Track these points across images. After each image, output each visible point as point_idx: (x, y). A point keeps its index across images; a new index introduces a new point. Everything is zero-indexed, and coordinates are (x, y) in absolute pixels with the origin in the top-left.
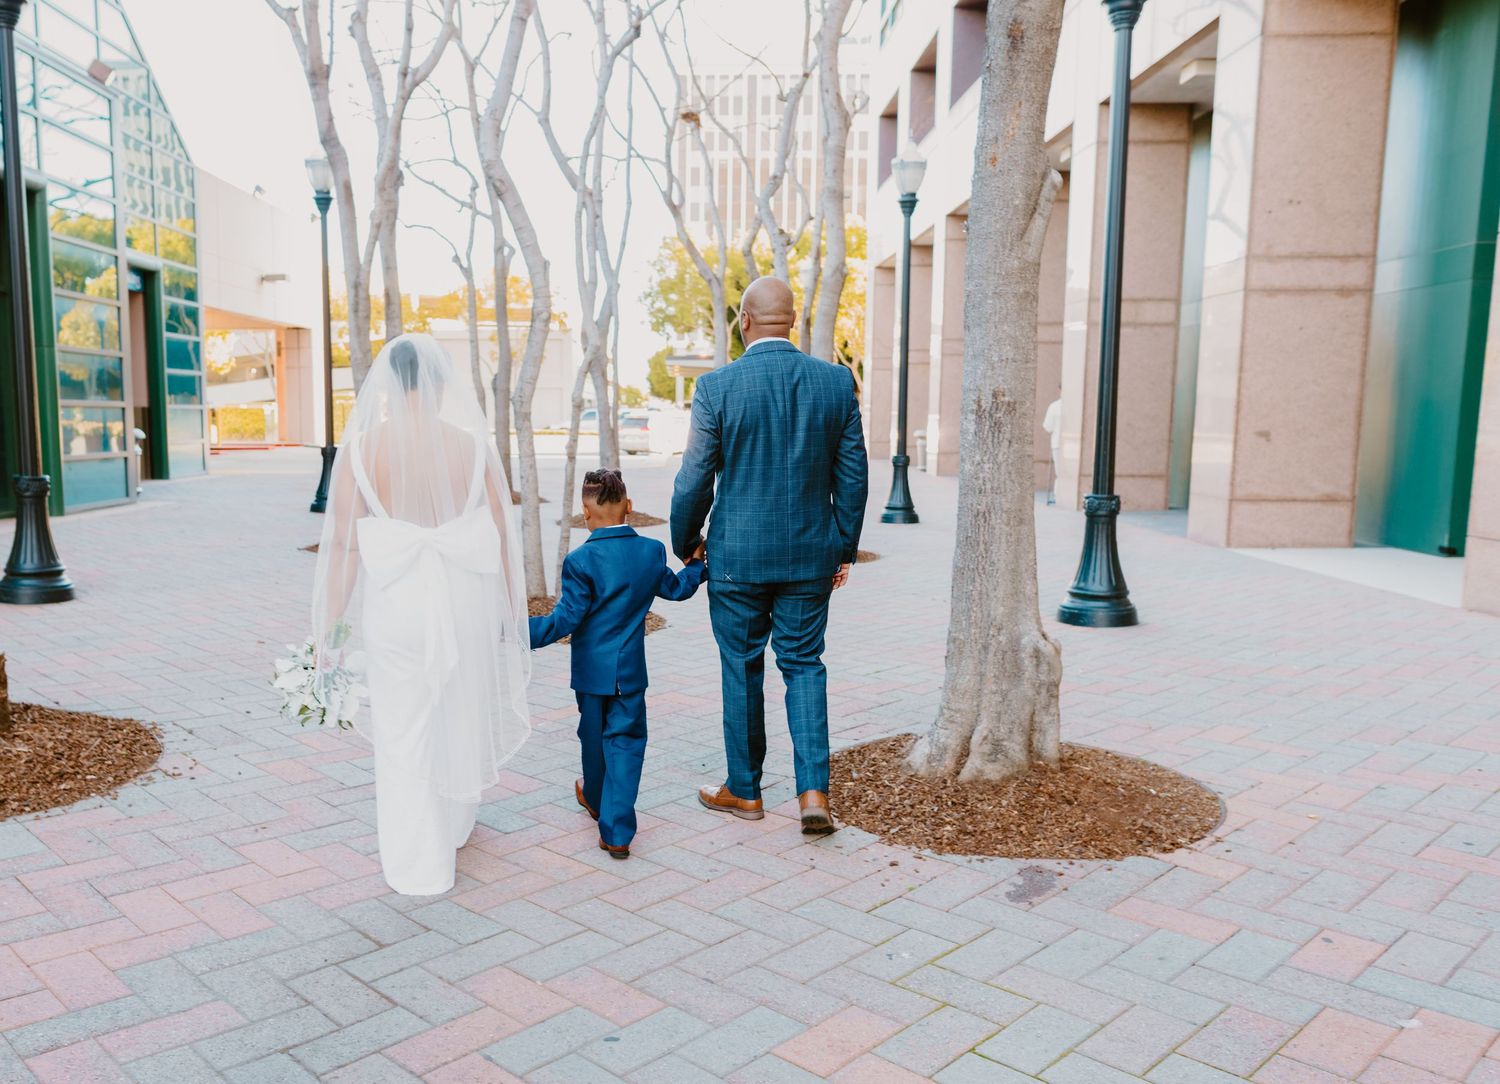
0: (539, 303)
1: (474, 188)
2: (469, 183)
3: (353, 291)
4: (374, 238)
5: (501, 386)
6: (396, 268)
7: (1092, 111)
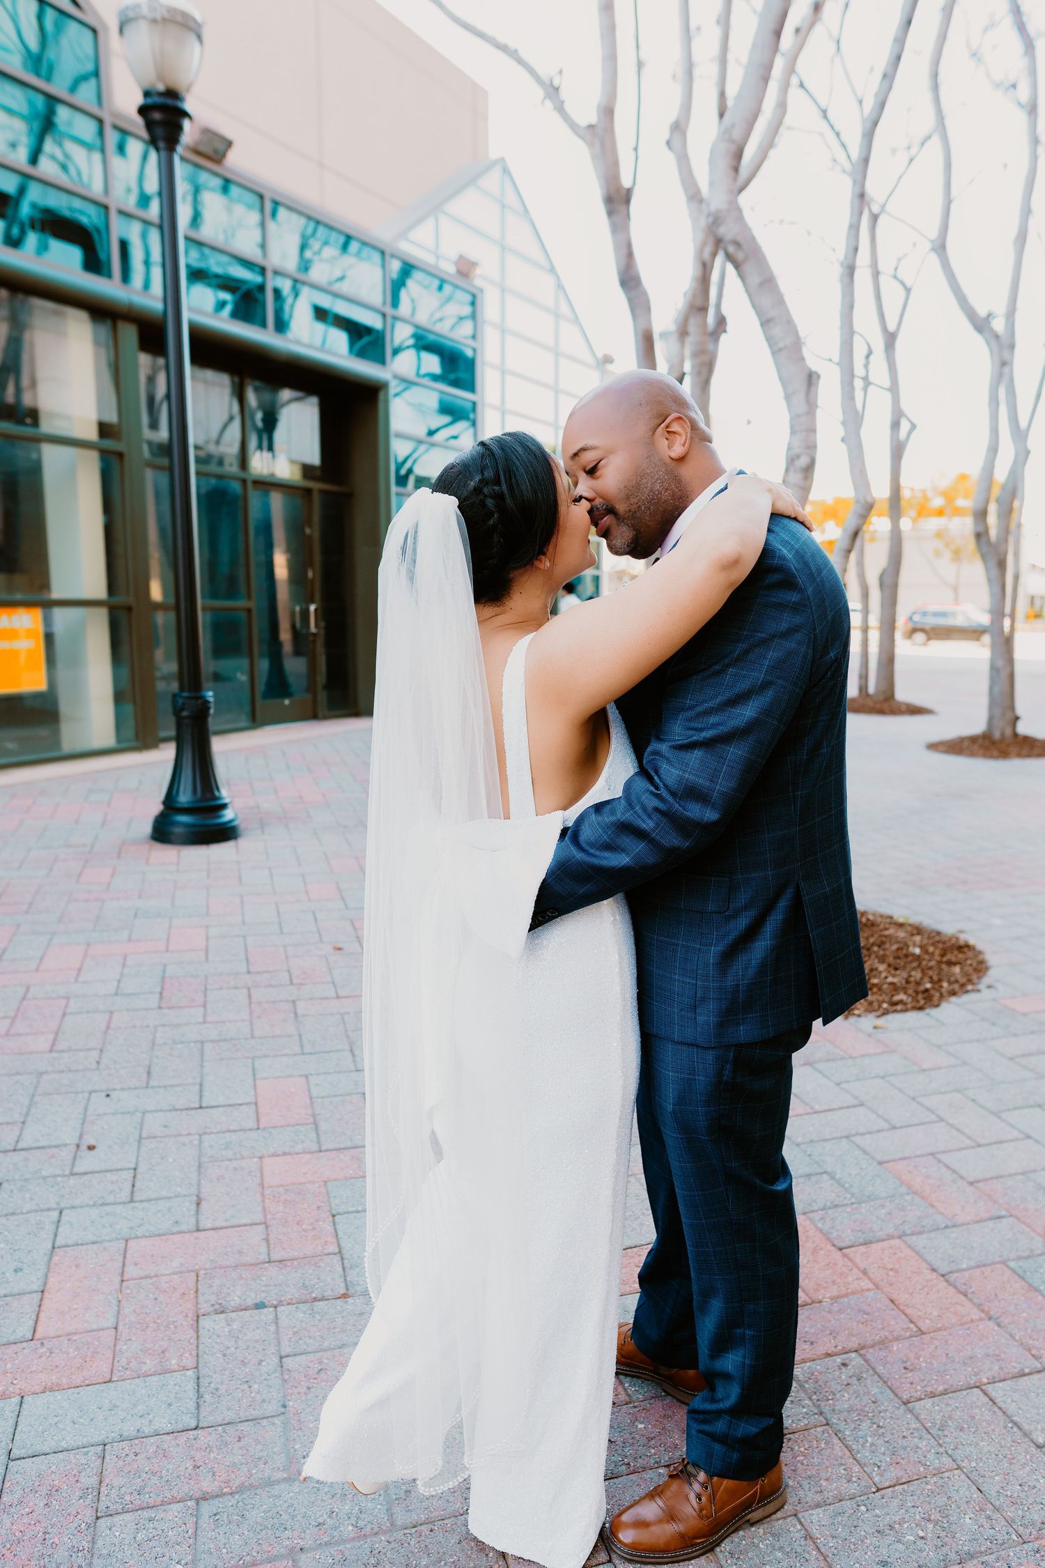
0: (796, 441)
1: (870, 353)
5: (886, 581)
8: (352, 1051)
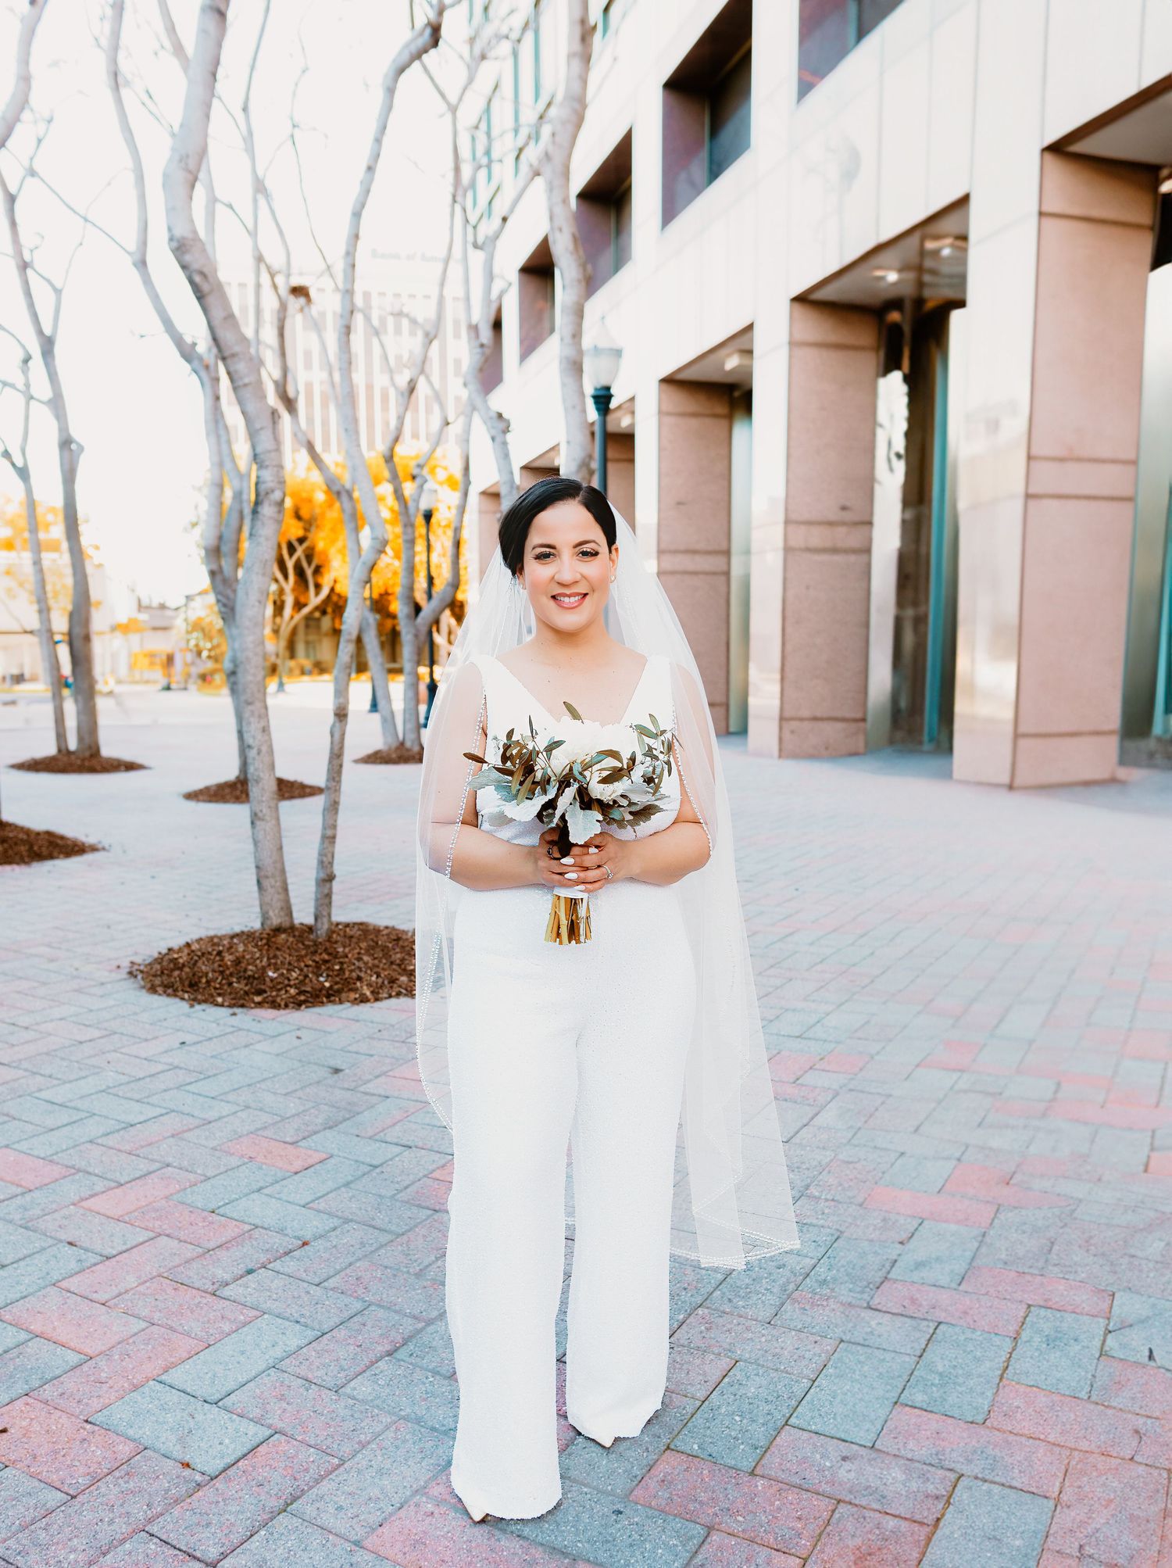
2: (21, 355)
7: (784, 306)
8: (14, 1119)
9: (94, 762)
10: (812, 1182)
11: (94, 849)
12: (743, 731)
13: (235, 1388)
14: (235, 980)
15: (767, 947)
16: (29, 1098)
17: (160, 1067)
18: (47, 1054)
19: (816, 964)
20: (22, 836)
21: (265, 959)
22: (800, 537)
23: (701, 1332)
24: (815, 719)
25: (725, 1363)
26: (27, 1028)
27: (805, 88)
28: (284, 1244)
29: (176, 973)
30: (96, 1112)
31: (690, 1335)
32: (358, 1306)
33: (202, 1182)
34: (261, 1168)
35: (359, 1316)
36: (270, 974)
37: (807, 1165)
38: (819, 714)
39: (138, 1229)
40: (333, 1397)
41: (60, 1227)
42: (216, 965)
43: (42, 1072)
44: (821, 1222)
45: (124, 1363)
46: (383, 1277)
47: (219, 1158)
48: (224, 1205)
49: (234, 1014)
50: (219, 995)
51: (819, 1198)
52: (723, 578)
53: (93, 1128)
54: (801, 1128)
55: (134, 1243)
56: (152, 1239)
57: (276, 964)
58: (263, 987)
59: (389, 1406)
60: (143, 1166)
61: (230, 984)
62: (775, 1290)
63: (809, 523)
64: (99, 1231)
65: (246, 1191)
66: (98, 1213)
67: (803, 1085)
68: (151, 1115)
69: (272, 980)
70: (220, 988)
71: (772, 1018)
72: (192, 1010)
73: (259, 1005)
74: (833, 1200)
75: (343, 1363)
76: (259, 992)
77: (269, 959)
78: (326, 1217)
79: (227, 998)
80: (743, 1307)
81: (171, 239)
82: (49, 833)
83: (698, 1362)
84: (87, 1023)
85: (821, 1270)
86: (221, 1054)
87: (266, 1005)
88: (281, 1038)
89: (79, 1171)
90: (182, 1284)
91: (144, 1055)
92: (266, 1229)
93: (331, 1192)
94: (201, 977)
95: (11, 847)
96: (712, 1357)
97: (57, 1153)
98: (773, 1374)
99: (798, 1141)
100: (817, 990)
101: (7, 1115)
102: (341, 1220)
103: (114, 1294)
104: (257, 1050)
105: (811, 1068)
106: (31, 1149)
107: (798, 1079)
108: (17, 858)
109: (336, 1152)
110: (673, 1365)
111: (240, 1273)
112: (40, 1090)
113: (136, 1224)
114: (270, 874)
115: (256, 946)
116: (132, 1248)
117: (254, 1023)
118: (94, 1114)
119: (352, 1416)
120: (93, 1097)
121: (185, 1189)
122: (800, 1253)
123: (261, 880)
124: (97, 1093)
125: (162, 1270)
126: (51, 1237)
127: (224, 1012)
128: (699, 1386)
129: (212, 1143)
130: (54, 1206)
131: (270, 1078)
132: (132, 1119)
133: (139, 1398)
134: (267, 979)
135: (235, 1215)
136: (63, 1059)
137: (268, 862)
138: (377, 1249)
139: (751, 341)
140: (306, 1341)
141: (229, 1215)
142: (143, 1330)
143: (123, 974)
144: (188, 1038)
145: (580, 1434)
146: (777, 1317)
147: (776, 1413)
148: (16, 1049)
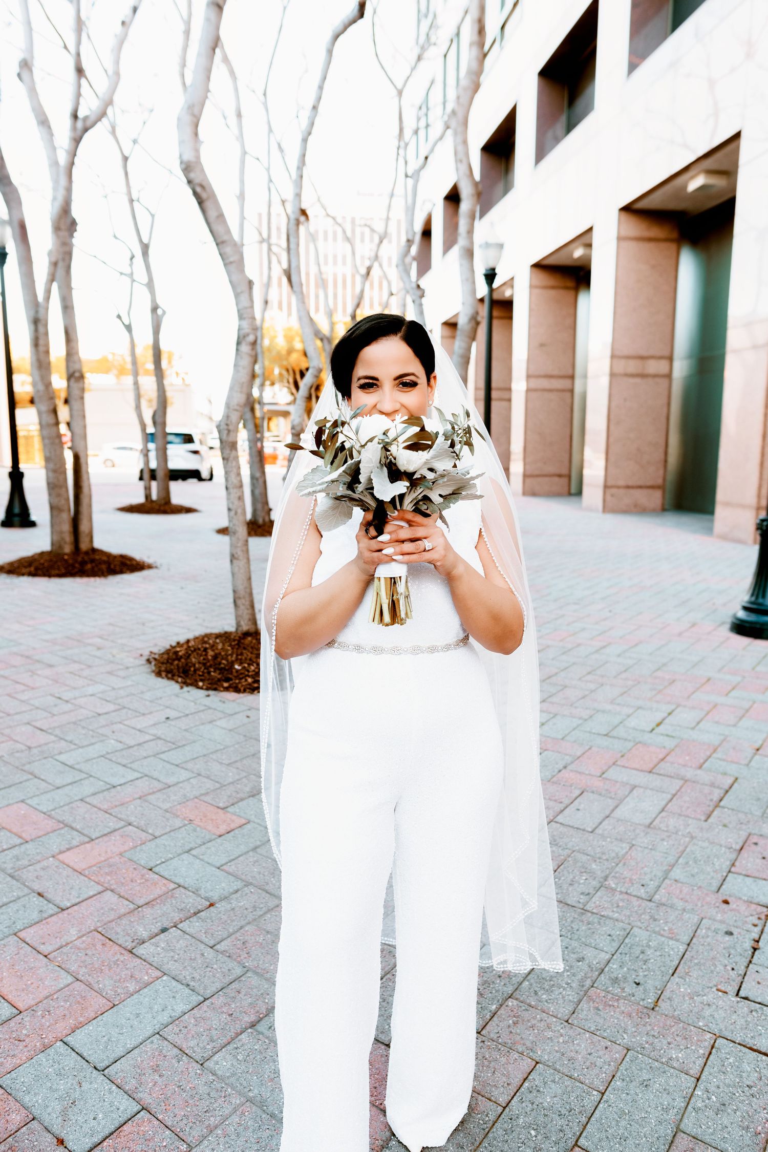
0: (245, 324)
1: (132, 257)
2: (130, 256)
3: (32, 327)
4: (52, 279)
5: (159, 420)
6: (73, 308)
7: (614, 214)
8: (36, 777)
9: (167, 508)
10: (610, 873)
11: (150, 567)
12: (579, 493)
13: (123, 1054)
14: (212, 670)
15: (586, 657)
16: (50, 759)
17: (148, 737)
18: (74, 723)
19: (621, 673)
20: (105, 558)
21: (234, 656)
22: (621, 366)
23: (509, 1026)
24: (628, 487)
25: (527, 1064)
26: (67, 701)
27: (632, 67)
28: (196, 905)
29: (176, 662)
30: (93, 774)
31: (499, 1029)
32: (238, 971)
33: (150, 841)
34: (195, 830)
35: (236, 982)
36: (237, 667)
37: (607, 856)
38: (630, 483)
39: (93, 883)
40: (198, 1071)
41: (37, 877)
42: (202, 658)
43: (67, 738)
44: (616, 915)
45: (43, 1021)
46: (264, 942)
47: (168, 819)
48: (160, 864)
49: (208, 696)
50: (201, 680)
51: (616, 890)
52: (568, 395)
53: (87, 788)
54: (604, 820)
55: (86, 896)
56: (100, 893)
57: (241, 659)
58: (230, 676)
59: (241, 1084)
60: (113, 824)
61: (209, 673)
62: (574, 985)
63: (628, 357)
64: (64, 883)
65: (179, 851)
66: (68, 866)
67: (607, 779)
68: (130, 778)
69: (237, 671)
70: (202, 676)
71: (586, 717)
72: (182, 691)
73: (227, 689)
74: (626, 893)
75: (214, 1032)
76: (227, 680)
77: (237, 655)
78: (233, 879)
79: (206, 682)
80: (546, 1001)
81: (181, 163)
82: (122, 556)
83: (503, 1060)
84: (108, 699)
85: (614, 966)
86: (192, 727)
87: (231, 689)
88: (236, 716)
89: (66, 825)
90: (110, 939)
91: (139, 727)
92: (185, 888)
93: (241, 855)
94: (190, 667)
95: (97, 566)
96: (516, 1055)
97: (55, 809)
98: (568, 1082)
99: (600, 832)
100: (622, 694)
101: (31, 774)
102: (244, 883)
103: (57, 946)
104: (217, 726)
105: (614, 764)
106: (38, 804)
107: (603, 773)
108: (100, 573)
109: (253, 818)
110: (482, 1061)
111: (156, 931)
112: (61, 753)
113: (92, 878)
114: (241, 596)
115: (230, 645)
116: (83, 901)
117: (220, 704)
118: (91, 776)
119: (209, 1094)
120: (94, 761)
121: (136, 847)
122: (597, 947)
123: (237, 600)
124: (98, 757)
125: (99, 924)
126: (27, 887)
127: (203, 693)
128: (502, 1089)
129: (167, 806)
130: (39, 858)
131: (221, 750)
132: (115, 781)
133: (44, 1060)
134: (234, 671)
135: (165, 874)
136: (83, 728)
137: (241, 588)
138: (265, 913)
139: (591, 238)
140: (189, 1007)
141: (162, 874)
142: (68, 985)
143: (143, 661)
144: (172, 714)
145: (394, 1135)
146: (574, 1015)
147: (567, 1131)
148: (55, 718)
